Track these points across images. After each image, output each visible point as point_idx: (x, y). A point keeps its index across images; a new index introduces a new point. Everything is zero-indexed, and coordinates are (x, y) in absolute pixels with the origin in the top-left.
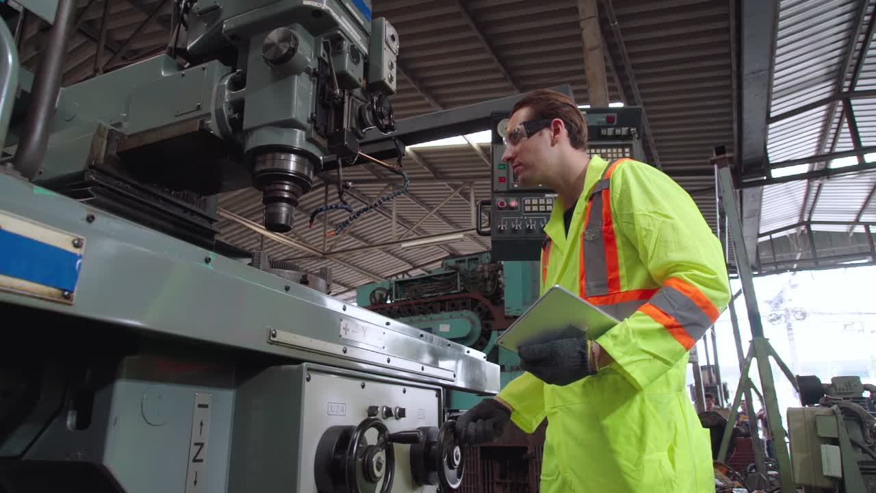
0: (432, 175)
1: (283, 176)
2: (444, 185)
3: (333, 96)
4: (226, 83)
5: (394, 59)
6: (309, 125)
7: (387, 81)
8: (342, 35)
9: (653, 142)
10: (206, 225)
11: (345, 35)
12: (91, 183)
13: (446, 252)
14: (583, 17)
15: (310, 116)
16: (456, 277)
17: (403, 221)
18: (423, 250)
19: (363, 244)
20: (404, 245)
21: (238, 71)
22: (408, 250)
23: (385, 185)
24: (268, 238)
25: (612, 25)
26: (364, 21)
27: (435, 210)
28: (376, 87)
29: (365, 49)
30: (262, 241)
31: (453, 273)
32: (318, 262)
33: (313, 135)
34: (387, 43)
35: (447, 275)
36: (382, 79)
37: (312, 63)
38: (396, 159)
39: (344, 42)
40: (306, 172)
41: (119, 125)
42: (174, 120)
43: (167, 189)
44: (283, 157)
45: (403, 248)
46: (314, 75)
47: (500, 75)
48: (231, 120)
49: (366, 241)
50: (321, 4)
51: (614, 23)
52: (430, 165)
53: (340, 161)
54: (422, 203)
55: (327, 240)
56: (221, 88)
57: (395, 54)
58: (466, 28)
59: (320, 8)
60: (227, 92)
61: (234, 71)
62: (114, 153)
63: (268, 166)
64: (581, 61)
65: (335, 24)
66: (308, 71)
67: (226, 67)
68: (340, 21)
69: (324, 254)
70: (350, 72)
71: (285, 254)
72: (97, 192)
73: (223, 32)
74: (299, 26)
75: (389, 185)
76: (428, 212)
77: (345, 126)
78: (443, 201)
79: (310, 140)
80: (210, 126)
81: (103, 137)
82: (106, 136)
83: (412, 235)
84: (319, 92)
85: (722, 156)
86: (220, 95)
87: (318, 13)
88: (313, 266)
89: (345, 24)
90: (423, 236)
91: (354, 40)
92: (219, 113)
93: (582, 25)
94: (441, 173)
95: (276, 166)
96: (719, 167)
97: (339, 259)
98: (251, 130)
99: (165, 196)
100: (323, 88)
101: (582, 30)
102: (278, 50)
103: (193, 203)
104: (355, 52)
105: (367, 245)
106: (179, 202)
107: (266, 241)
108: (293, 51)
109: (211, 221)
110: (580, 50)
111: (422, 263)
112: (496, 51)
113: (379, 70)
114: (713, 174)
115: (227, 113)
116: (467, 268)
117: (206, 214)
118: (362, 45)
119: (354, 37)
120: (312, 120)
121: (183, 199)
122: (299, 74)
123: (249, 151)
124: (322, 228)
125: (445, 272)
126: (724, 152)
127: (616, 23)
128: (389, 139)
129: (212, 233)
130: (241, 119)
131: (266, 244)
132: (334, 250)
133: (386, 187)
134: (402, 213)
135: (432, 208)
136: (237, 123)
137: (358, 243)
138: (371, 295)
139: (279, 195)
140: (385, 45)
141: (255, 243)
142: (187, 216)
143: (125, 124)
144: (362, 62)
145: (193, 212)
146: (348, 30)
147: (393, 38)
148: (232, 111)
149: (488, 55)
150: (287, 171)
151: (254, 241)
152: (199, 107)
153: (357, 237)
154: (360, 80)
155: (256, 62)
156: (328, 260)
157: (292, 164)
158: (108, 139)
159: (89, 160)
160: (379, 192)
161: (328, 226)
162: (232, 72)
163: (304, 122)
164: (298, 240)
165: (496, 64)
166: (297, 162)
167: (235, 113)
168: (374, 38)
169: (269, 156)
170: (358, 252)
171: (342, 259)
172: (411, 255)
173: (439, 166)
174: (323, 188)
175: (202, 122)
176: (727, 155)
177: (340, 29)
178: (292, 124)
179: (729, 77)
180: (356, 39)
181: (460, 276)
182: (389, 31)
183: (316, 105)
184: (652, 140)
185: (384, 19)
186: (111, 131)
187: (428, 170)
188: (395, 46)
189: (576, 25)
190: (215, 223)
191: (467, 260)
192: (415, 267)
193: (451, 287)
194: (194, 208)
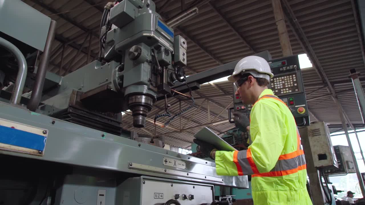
0: (223, 93)
1: (140, 104)
2: (229, 97)
3: (157, 70)
4: (117, 69)
5: (185, 51)
6: (149, 83)
7: (182, 61)
8: (161, 45)
9: (322, 69)
10: (117, 125)
11: (162, 45)
12: (70, 113)
13: (234, 126)
14: (277, 20)
15: (148, 79)
16: (233, 138)
17: (213, 113)
18: (224, 125)
19: (197, 124)
20: (214, 124)
21: (122, 64)
22: (217, 126)
23: (204, 99)
24: (157, 125)
25: (294, 21)
26: (170, 38)
27: (226, 108)
28: (177, 64)
29: (172, 49)
30: (155, 127)
31: (231, 136)
32: (179, 134)
33: (151, 87)
34: (181, 45)
35: (228, 137)
36: (179, 60)
37: (149, 58)
38: (189, 92)
39: (162, 48)
40: (149, 102)
41: (80, 89)
42: (99, 86)
43: (101, 112)
44: (139, 97)
45: (214, 126)
46: (150, 62)
47: (248, 49)
48: (119, 84)
49: (199, 123)
50: (151, 34)
51: (295, 20)
52: (222, 89)
53: (166, 96)
54: (221, 105)
55: (181, 124)
56: (115, 72)
57: (185, 49)
58: (230, 31)
59: (151, 36)
60: (117, 73)
61: (121, 64)
62: (79, 100)
63: (134, 101)
64: (278, 39)
65: (157, 41)
66: (147, 61)
67: (117, 63)
68: (159, 39)
69: (181, 130)
70: (165, 60)
71: (165, 131)
72: (72, 116)
73: (115, 49)
74: (143, 44)
75: (206, 99)
76: (223, 109)
77: (164, 82)
78: (229, 104)
79: (149, 89)
80: (111, 87)
81: (75, 94)
82: (76, 94)
83: (218, 119)
84: (152, 69)
85: (354, 74)
86: (115, 74)
87: (150, 38)
88: (177, 135)
89: (162, 40)
90: (223, 119)
91: (166, 46)
92: (115, 81)
93: (277, 23)
94: (228, 92)
95: (137, 101)
96: (354, 79)
97: (188, 132)
98: (126, 87)
99: (100, 115)
100: (154, 67)
101: (277, 26)
102: (134, 54)
103: (111, 117)
104: (167, 51)
105: (199, 125)
106: (106, 117)
107: (157, 126)
108: (140, 54)
109: (119, 123)
110: (277, 35)
111: (223, 131)
112: (244, 38)
113: (178, 57)
114: (352, 82)
115: (117, 81)
116: (238, 134)
117: (117, 121)
118: (170, 48)
119: (166, 45)
120: (150, 81)
121: (107, 116)
122: (143, 63)
123: (126, 96)
124: (179, 120)
125: (228, 136)
126: (355, 72)
127: (296, 20)
128: (185, 84)
129: (120, 128)
130: (122, 83)
131: (157, 127)
132: (184, 129)
133: (205, 100)
134: (212, 110)
135: (225, 107)
136: (121, 85)
137: (195, 124)
138: (197, 148)
139: (138, 113)
140: (180, 46)
141: (153, 128)
142: (110, 123)
143: (82, 89)
144: (170, 54)
145: (112, 121)
146: (163, 43)
147: (184, 43)
148: (120, 80)
149: (241, 41)
150: (141, 103)
151: (153, 127)
152: (107, 80)
153: (195, 122)
154: (170, 62)
155: (127, 61)
156: (183, 133)
157: (143, 99)
158: (77, 95)
159: (70, 103)
160: (201, 103)
161: (182, 118)
162: (120, 65)
163: (147, 82)
164: (170, 125)
165: (245, 44)
166: (146, 99)
167: (120, 81)
168: (175, 44)
169: (134, 97)
170: (195, 128)
171: (189, 132)
172: (218, 128)
173: (226, 89)
174: (179, 103)
175: (108, 86)
176: (357, 73)
177: (160, 43)
178: (142, 83)
179: (357, 36)
180: (167, 46)
181: (235, 138)
182: (182, 40)
183: (151, 74)
184: (322, 68)
185: (179, 36)
186: (78, 92)
187: (222, 92)
188: (185, 46)
189: (275, 24)
190: (121, 124)
191: (237, 130)
192: (221, 133)
193: (231, 142)
194: (112, 119)
